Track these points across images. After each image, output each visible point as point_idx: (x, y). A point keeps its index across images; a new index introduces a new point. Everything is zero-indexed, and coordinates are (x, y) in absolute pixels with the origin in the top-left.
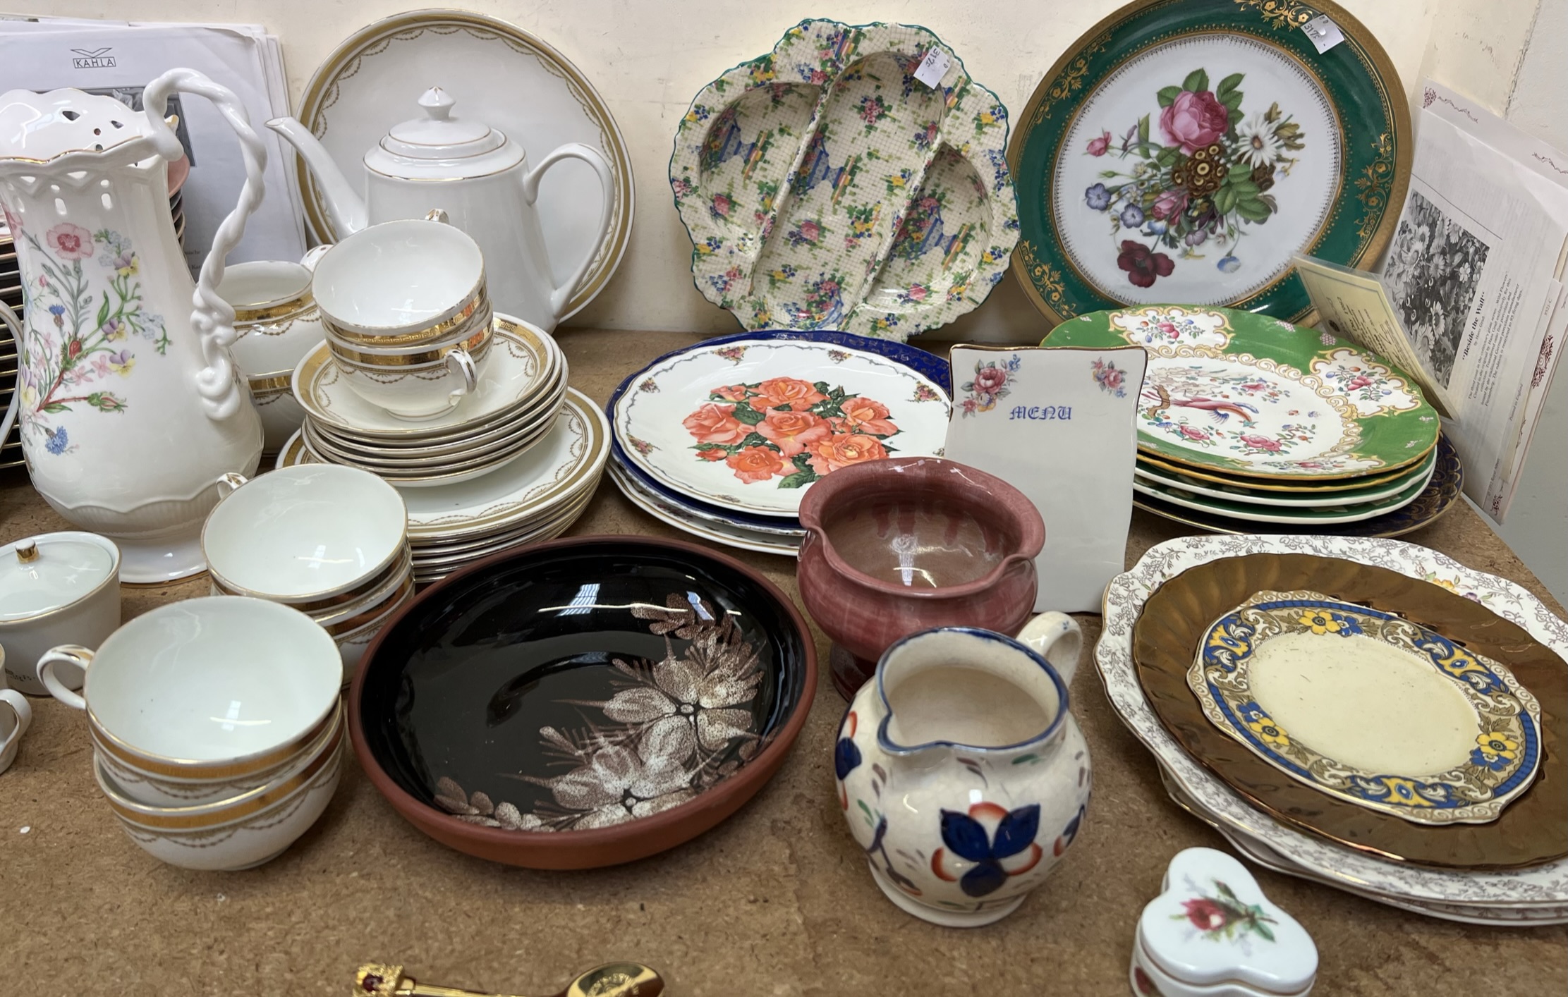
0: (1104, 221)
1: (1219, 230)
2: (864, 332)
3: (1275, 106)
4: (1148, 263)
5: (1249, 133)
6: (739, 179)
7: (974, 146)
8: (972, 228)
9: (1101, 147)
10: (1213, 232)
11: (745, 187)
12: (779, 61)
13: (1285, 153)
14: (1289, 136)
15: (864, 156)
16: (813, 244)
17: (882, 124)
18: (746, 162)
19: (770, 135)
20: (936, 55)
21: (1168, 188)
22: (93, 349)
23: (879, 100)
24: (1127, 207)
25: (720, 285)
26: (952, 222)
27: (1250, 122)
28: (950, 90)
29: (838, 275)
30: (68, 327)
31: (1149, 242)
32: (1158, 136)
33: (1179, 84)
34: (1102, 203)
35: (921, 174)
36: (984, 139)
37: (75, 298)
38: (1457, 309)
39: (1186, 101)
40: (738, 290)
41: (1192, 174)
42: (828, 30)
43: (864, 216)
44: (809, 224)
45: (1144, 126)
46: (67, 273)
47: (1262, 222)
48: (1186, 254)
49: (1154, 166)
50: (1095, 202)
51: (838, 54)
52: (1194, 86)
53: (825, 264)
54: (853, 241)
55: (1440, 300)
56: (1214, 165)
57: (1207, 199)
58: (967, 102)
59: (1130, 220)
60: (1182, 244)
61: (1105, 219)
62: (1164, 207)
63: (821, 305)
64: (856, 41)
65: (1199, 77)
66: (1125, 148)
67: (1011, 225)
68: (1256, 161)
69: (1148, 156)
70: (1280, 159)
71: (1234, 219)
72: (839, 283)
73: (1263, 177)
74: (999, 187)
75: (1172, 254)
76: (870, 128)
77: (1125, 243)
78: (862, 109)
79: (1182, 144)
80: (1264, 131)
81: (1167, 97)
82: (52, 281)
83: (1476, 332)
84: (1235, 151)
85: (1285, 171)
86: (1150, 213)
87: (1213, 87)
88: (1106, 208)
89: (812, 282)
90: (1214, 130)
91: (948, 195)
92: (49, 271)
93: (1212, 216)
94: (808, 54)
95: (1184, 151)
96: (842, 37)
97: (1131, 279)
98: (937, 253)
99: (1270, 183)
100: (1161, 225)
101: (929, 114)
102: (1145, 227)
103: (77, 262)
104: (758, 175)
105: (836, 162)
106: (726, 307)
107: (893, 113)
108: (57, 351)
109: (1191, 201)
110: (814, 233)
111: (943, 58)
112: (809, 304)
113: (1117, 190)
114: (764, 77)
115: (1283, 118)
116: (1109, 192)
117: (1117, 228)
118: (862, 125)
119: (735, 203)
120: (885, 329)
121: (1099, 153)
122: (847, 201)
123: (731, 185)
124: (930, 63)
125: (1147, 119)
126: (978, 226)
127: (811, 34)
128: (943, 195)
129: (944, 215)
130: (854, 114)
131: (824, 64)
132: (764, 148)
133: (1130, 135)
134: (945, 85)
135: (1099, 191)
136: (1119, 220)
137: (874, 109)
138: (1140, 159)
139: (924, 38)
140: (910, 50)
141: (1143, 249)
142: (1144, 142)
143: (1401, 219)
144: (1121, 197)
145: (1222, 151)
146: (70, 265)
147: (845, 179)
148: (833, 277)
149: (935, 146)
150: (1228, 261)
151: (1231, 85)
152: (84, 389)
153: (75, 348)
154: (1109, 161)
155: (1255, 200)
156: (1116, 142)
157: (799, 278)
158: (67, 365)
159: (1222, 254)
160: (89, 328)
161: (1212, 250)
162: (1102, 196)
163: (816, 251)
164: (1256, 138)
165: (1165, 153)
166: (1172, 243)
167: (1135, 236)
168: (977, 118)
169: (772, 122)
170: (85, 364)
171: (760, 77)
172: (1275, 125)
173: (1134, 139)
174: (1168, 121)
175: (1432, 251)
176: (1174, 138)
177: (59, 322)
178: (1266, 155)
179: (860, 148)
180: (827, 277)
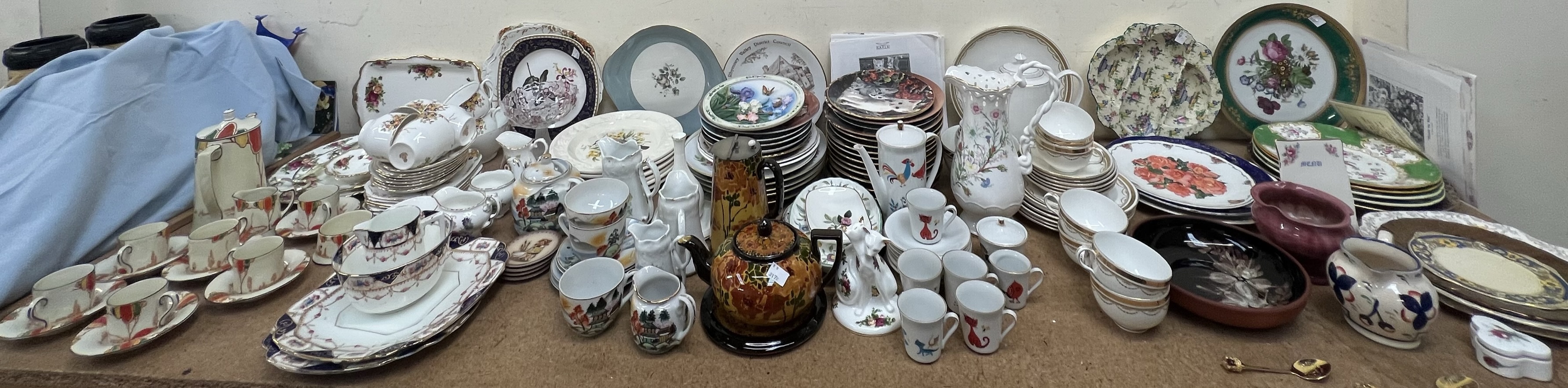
0: (1249, 89)
1: (1294, 91)
2: (1167, 135)
3: (1304, 45)
4: (1269, 105)
5: (1297, 55)
6: (1107, 79)
7: (1200, 64)
8: (1199, 93)
9: (1242, 62)
10: (1292, 92)
11: (1110, 81)
12: (1126, 37)
13: (1312, 61)
14: (1313, 56)
15: (1154, 68)
16: (1137, 102)
17: (1159, 56)
18: (1110, 71)
19: (1118, 62)
20: (1182, 33)
21: (1270, 77)
22: (999, 150)
23: (1157, 48)
24: (1257, 83)
25: (1108, 119)
26: (1190, 91)
27: (1296, 51)
28: (1188, 45)
29: (1148, 113)
30: (991, 143)
31: (1269, 97)
32: (1262, 57)
33: (1267, 39)
34: (1247, 82)
35: (1180, 74)
36: (1204, 61)
37: (994, 133)
38: (1416, 120)
39: (1270, 45)
40: (1115, 120)
41: (1279, 72)
42: (1143, 27)
43: (1156, 90)
44: (1135, 94)
45: (1256, 54)
46: (993, 125)
47: (1311, 87)
48: (1284, 101)
49: (1263, 68)
50: (1244, 82)
51: (1147, 34)
52: (1272, 39)
53: (1142, 109)
54: (1152, 100)
55: (1405, 117)
56: (1287, 67)
57: (1287, 80)
58: (1195, 49)
59: (1259, 89)
60: (1281, 97)
61: (1249, 88)
62: (1271, 83)
63: (1142, 125)
64: (1153, 29)
65: (1273, 37)
66: (1251, 62)
67: (1219, 92)
68: (1302, 65)
69: (1261, 65)
70: (1311, 64)
71: (1299, 87)
72: (1149, 116)
73: (1307, 71)
74: (1212, 78)
75: (1279, 101)
76: (1155, 58)
77: (1259, 97)
78: (1151, 51)
79: (1272, 60)
80: (1302, 54)
81: (1263, 43)
82: (989, 128)
83: (1430, 129)
84: (1294, 62)
85: (1314, 68)
86: (1266, 86)
87: (1279, 39)
88: (1249, 84)
89: (1138, 116)
90: (1283, 54)
91: (1188, 81)
92: (988, 124)
93: (1290, 87)
94: (1136, 35)
95: (1274, 62)
96: (1148, 29)
97: (1264, 111)
98: (1186, 103)
99: (1310, 73)
100: (1271, 90)
101: (1178, 52)
102: (1265, 91)
103: (997, 121)
104: (1114, 76)
105: (1143, 71)
106: (1110, 128)
107: (1163, 52)
108: (987, 151)
109: (1281, 80)
110: (1137, 97)
111: (1185, 34)
112: (1137, 125)
113: (1252, 77)
114: (1121, 43)
115: (1308, 49)
116: (1249, 78)
117: (1255, 92)
118: (1152, 57)
119: (1105, 87)
120: (1175, 134)
121: (1242, 64)
122: (1149, 84)
123: (1104, 81)
124: (1180, 36)
125: (1257, 51)
126: (1201, 92)
127: (1137, 28)
128: (1185, 81)
129: (1187, 89)
130: (1149, 53)
131: (1142, 37)
132: (1116, 67)
133: (1252, 56)
134: (1187, 43)
135: (1245, 78)
136: (1255, 89)
137: (1155, 52)
138: (1258, 66)
139: (1177, 28)
140: (1173, 32)
141: (1266, 99)
142: (1258, 59)
143: (1368, 86)
144: (1253, 80)
145: (1288, 62)
146: (995, 122)
147: (1147, 76)
148: (1146, 114)
149: (1185, 64)
150: (1301, 103)
151: (1286, 38)
152: (996, 164)
153: (993, 151)
154: (1246, 67)
155: (1306, 80)
156: (1247, 60)
157: (1133, 114)
158: (991, 156)
159: (1298, 101)
160: (997, 143)
161: (1293, 99)
162: (1246, 80)
163: (1139, 104)
164: (1300, 57)
165: (1267, 64)
166: (1278, 97)
167: (1262, 94)
168: (1200, 54)
169: (1118, 57)
170: (996, 155)
171: (1120, 43)
172: (1306, 52)
173: (1254, 59)
174: (1265, 52)
175: (1392, 97)
176: (1269, 58)
177: (988, 141)
178: (1306, 62)
179: (1152, 65)
180: (1144, 114)
